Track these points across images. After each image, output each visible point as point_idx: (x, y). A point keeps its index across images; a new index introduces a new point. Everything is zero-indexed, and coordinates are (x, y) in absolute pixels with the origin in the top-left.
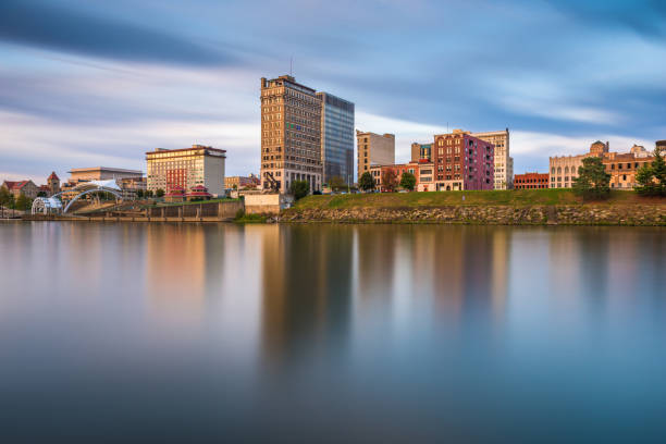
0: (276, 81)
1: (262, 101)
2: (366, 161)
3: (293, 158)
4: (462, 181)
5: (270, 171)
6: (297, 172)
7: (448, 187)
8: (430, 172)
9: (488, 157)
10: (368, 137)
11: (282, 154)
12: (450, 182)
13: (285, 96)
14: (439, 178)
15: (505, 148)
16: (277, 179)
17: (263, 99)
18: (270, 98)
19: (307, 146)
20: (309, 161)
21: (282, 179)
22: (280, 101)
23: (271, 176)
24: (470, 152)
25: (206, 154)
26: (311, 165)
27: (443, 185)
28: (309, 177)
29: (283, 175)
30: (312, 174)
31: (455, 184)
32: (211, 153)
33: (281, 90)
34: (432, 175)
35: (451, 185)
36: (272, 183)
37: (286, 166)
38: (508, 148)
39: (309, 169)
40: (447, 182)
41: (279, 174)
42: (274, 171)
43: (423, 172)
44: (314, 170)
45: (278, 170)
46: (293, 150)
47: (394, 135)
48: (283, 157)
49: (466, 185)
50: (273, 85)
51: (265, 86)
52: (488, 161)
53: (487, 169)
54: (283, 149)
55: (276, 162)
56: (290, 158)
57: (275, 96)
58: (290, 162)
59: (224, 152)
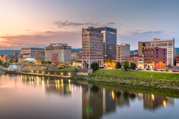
0: (88, 30)
1: (83, 36)
2: (119, 55)
3: (93, 56)
4: (154, 64)
5: (85, 60)
6: (95, 60)
7: (149, 66)
8: (142, 60)
9: (164, 53)
10: (120, 46)
11: (89, 54)
13: (90, 35)
14: (145, 63)
15: (173, 46)
16: (87, 63)
17: (83, 35)
18: (85, 35)
19: (99, 51)
20: (99, 56)
21: (89, 63)
22: (88, 36)
23: (85, 62)
24: (157, 53)
25: (65, 48)
27: (147, 65)
28: (99, 61)
30: (100, 60)
32: (66, 48)
33: (88, 33)
34: (143, 62)
35: (150, 65)
36: (86, 64)
37: (91, 59)
38: (174, 46)
39: (99, 58)
40: (148, 64)
41: (88, 61)
42: (86, 60)
43: (139, 60)
44: (101, 58)
45: (88, 60)
46: (93, 53)
47: (130, 45)
48: (89, 56)
49: (155, 65)
50: (86, 31)
51: (83, 31)
52: (164, 55)
53: (164, 58)
54: (89, 53)
55: (87, 57)
56: (92, 56)
57: (87, 35)
58: (92, 57)
59: (71, 47)
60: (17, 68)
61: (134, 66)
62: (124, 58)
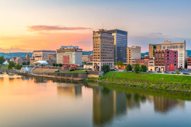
0: (98, 32)
1: (93, 39)
2: (130, 57)
3: (104, 58)
4: (164, 67)
5: (96, 62)
6: (106, 62)
7: (159, 69)
8: (153, 63)
9: (175, 56)
10: (131, 49)
11: (100, 57)
12: (160, 67)
13: (101, 37)
14: (156, 65)
16: (98, 65)
17: (93, 38)
18: (96, 38)
19: (109, 53)
20: (109, 58)
21: (100, 65)
22: (99, 39)
23: (96, 64)
24: (168, 56)
25: (76, 51)
26: (110, 60)
27: (157, 68)
29: (100, 64)
30: (110, 62)
31: (162, 68)
32: (77, 50)
33: (99, 35)
34: (153, 64)
36: (96, 67)
37: (101, 61)
39: (109, 61)
40: (159, 67)
41: (99, 64)
42: (97, 62)
43: (150, 63)
44: (111, 61)
46: (104, 55)
47: (140, 47)
48: (100, 58)
49: (166, 68)
50: (97, 33)
51: (94, 34)
52: (175, 57)
53: (175, 60)
54: (100, 55)
55: (98, 60)
56: (102, 58)
57: (98, 37)
58: (103, 60)
59: (82, 49)
60: (29, 70)
61: (145, 69)
62: (135, 60)
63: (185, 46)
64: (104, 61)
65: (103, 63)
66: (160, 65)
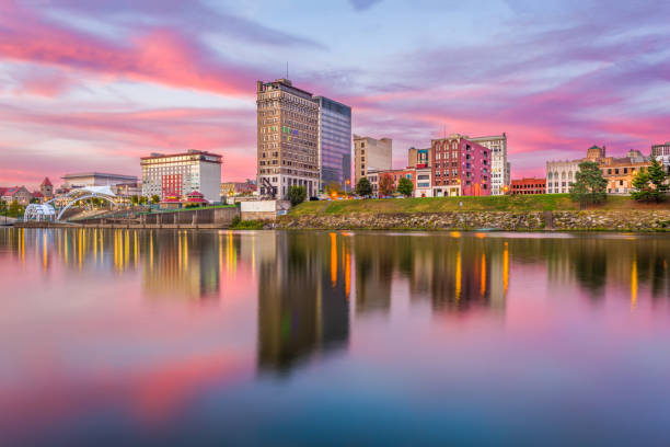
0: (274, 85)
1: (259, 105)
2: (363, 167)
3: (290, 163)
4: (460, 187)
5: (267, 176)
6: (295, 177)
7: (446, 193)
8: (427, 177)
9: (485, 162)
10: (365, 141)
11: (279, 159)
12: (447, 188)
13: (281, 100)
14: (437, 184)
15: (502, 153)
16: (273, 184)
17: (259, 103)
18: (267, 102)
19: (305, 151)
20: (305, 166)
21: (279, 185)
22: (276, 105)
23: (268, 182)
24: (468, 157)
25: (202, 159)
26: (308, 171)
27: (440, 190)
28: (305, 182)
30: (309, 179)
31: (454, 190)
32: (207, 158)
33: (277, 94)
34: (429, 181)
35: (449, 191)
36: (268, 189)
37: (283, 171)
38: (505, 153)
39: (305, 174)
40: (444, 188)
41: (275, 180)
42: (271, 176)
43: (420, 177)
44: (311, 175)
45: (275, 176)
46: (290, 155)
47: (391, 140)
48: (279, 163)
49: (463, 191)
50: (270, 88)
51: (261, 90)
52: (484, 166)
53: (485, 174)
54: (279, 154)
55: (272, 167)
56: (286, 164)
57: (271, 100)
58: (287, 168)
59: (220, 157)
60: (53, 212)
61: (407, 188)
62: (377, 175)
63: (505, 149)
64: (289, 172)
65: (287, 176)
66: (446, 183)
